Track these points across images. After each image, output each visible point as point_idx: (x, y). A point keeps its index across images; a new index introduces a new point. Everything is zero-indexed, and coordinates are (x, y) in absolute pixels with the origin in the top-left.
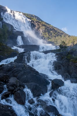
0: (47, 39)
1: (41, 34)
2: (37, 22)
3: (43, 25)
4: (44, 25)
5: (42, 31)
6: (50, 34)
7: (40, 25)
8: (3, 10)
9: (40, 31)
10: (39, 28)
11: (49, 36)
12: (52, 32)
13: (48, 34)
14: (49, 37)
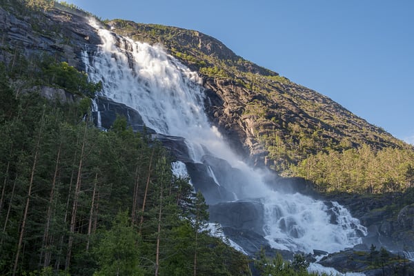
0: (279, 163)
1: (254, 142)
2: (226, 83)
3: (255, 97)
4: (260, 98)
5: (257, 128)
6: (290, 141)
7: (244, 99)
8: (84, 36)
9: (244, 124)
10: (240, 112)
11: (288, 147)
12: (295, 127)
13: (283, 138)
14: (286, 157)
